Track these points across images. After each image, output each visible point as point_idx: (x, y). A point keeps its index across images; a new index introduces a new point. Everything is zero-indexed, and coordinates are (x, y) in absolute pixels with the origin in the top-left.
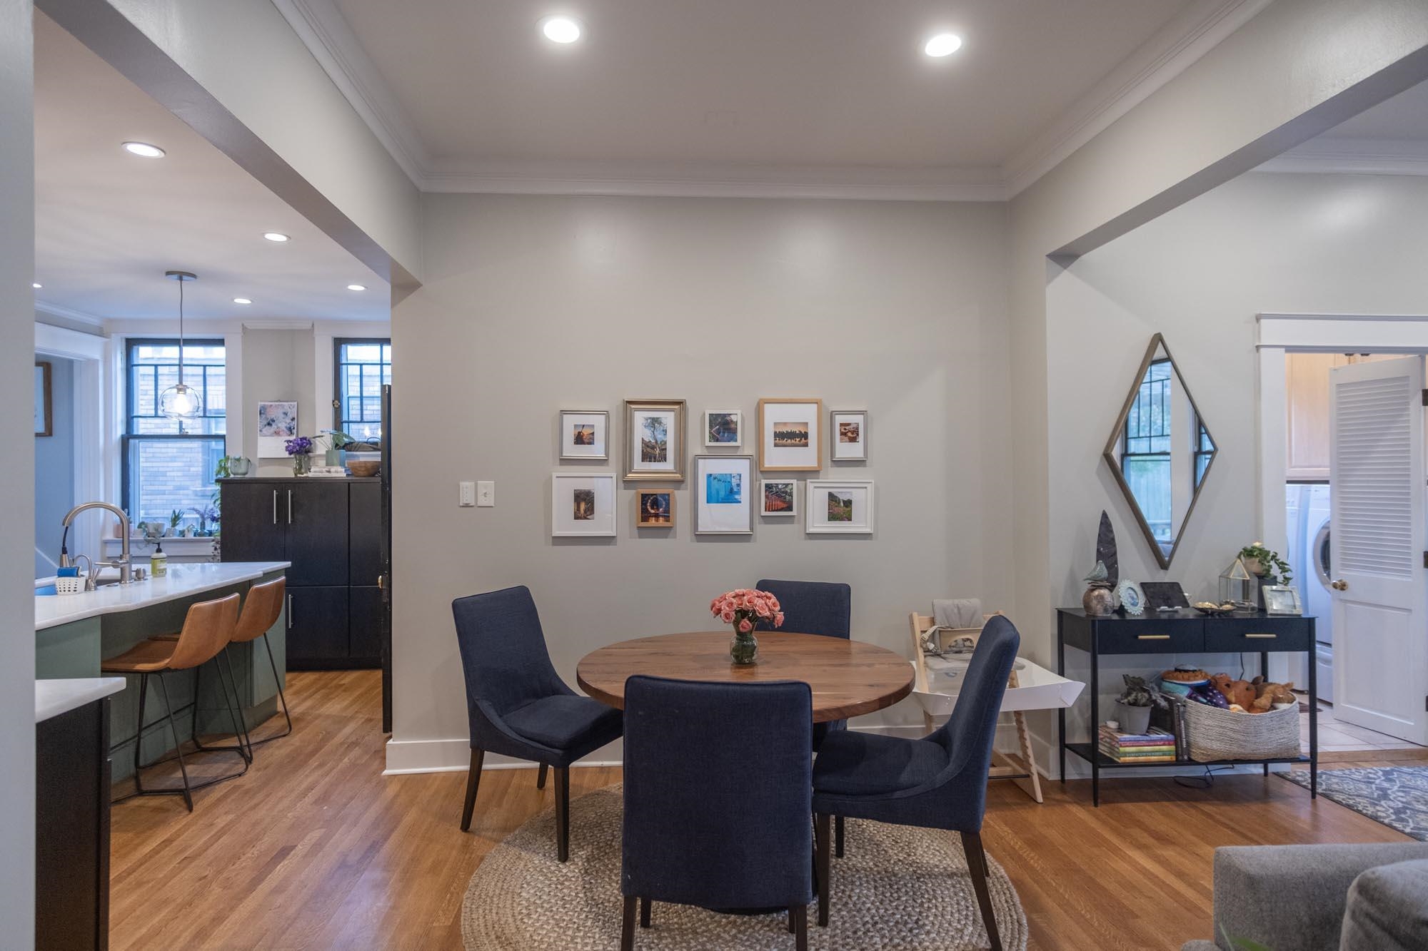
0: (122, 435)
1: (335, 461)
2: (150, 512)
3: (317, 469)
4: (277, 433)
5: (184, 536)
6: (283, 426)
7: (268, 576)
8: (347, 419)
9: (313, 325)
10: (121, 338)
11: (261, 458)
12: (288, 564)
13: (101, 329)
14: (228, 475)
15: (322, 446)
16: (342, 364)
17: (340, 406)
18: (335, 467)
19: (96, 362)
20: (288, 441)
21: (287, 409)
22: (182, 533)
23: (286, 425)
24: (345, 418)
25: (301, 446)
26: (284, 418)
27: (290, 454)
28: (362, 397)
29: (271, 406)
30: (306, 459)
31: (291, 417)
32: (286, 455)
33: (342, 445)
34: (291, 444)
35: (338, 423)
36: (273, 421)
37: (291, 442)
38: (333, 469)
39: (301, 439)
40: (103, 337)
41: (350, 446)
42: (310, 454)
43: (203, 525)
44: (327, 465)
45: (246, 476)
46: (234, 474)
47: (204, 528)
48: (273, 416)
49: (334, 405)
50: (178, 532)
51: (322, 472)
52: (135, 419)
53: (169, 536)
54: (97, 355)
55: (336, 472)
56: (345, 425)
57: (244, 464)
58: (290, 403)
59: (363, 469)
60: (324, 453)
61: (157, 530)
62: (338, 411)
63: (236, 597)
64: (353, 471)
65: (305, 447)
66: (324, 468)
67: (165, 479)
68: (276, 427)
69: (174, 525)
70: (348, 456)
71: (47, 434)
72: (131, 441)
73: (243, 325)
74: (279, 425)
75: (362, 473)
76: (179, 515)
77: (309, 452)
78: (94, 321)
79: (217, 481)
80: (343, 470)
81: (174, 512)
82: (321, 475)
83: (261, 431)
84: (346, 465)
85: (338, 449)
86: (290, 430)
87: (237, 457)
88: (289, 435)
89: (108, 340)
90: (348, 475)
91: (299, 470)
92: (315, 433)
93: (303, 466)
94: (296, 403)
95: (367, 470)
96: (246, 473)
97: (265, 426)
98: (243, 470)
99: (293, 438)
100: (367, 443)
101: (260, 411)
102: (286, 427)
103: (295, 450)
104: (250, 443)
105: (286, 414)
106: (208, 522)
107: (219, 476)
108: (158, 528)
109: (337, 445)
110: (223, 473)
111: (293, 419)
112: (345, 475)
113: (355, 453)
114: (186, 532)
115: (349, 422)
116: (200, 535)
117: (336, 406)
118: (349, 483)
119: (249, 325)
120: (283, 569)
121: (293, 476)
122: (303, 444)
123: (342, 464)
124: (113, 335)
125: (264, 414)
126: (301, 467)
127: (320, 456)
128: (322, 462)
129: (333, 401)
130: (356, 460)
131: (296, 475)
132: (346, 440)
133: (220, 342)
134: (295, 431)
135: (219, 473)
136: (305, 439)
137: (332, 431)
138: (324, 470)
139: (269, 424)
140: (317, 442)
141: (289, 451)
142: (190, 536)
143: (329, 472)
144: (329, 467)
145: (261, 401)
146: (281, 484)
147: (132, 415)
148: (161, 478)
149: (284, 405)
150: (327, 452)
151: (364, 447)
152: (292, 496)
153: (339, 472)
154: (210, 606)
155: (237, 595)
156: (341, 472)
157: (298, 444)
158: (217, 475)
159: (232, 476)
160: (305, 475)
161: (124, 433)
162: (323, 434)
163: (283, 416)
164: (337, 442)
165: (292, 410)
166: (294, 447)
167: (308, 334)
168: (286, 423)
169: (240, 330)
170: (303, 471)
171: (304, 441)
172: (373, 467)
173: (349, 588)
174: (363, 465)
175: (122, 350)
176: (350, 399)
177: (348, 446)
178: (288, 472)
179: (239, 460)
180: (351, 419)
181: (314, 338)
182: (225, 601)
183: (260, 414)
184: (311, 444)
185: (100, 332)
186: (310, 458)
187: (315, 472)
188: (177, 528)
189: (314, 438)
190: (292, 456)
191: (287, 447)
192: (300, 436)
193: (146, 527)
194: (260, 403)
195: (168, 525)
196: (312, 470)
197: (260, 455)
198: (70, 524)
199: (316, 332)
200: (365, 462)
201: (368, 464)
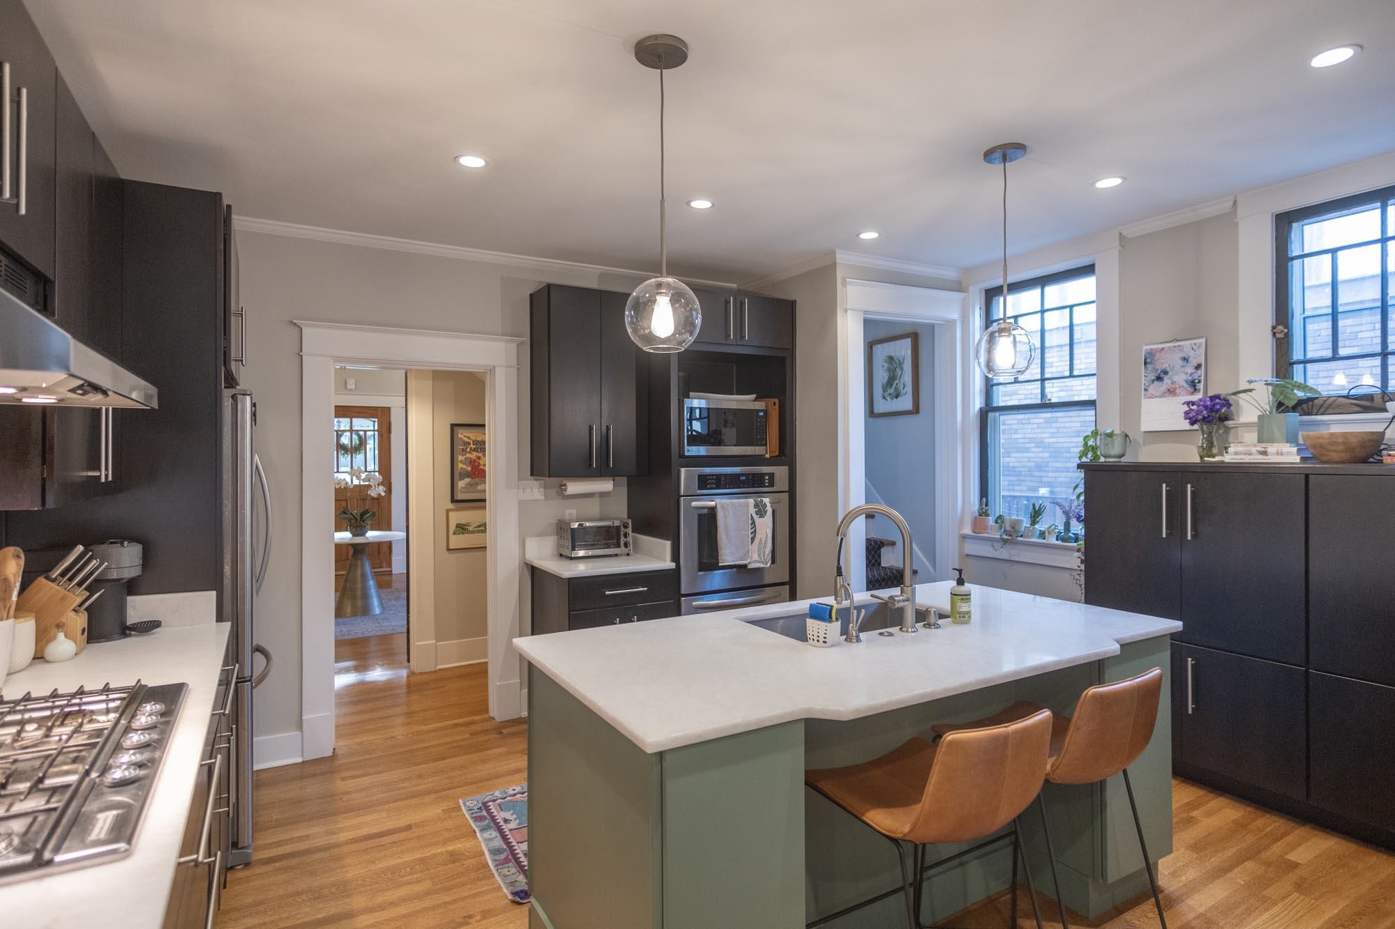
0: (981, 408)
1: (1277, 434)
2: (1057, 489)
3: (1241, 449)
4: (1171, 392)
5: (1044, 539)
6: (1181, 379)
7: (1133, 650)
8: (1302, 358)
9: (1235, 202)
10: (980, 290)
11: (1146, 432)
12: (1177, 625)
13: (959, 283)
14: (1096, 457)
15: (1251, 408)
16: (1292, 259)
17: (1287, 335)
18: (1275, 445)
19: (954, 322)
20: (1188, 403)
21: (1188, 351)
22: (1042, 535)
23: (1185, 377)
24: (1297, 354)
25: (1211, 409)
26: (1183, 366)
27: (1192, 423)
28: (1335, 315)
29: (1163, 349)
30: (1221, 431)
31: (1194, 362)
32: (1186, 425)
33: (1291, 403)
34: (1194, 407)
35: (1284, 363)
36: (1166, 373)
37: (1193, 404)
38: (1272, 449)
39: (1212, 398)
40: (963, 292)
41: (1309, 406)
42: (1229, 423)
43: (1067, 526)
44: (1260, 441)
45: (1123, 460)
46: (1105, 457)
47: (1069, 531)
48: (1165, 366)
49: (1274, 334)
50: (1038, 533)
51: (1250, 454)
52: (994, 388)
53: (1029, 537)
54: (955, 315)
55: (1279, 453)
56: (1298, 369)
57: (1118, 442)
58: (1193, 342)
59: (1340, 448)
60: (1255, 419)
61: (1013, 528)
62: (1283, 345)
63: (1041, 722)
64: (1316, 451)
65: (1218, 411)
66: (1255, 446)
67: (1068, 455)
68: (1169, 382)
69: (1034, 523)
70: (1302, 424)
71: (914, 411)
72: (990, 415)
73: (1120, 234)
74: (1176, 378)
75: (1335, 456)
76: (1040, 509)
77: (1227, 419)
78: (951, 274)
79: (1080, 466)
80: (1295, 449)
81: (1034, 506)
82: (1247, 459)
83: (1146, 390)
84: (1301, 441)
85: (1283, 411)
86: (1193, 385)
87: (1109, 431)
88: (1192, 393)
89: (966, 294)
90: (1304, 459)
91: (1207, 450)
92: (1237, 382)
93: (1215, 443)
94: (1203, 340)
95: (1348, 447)
96: (1121, 456)
97: (1153, 381)
98: (1116, 450)
99: (1196, 397)
100: (1347, 397)
101: (1145, 359)
102: (1186, 381)
103: (1200, 417)
104: (1130, 410)
105: (1185, 359)
106: (1074, 522)
107: (1084, 459)
108: (1015, 525)
109: (1280, 405)
110: (1090, 455)
111: (1198, 367)
112: (1297, 459)
113: (1319, 417)
114: (1047, 534)
115: (1305, 362)
116: (1064, 540)
117: (1278, 336)
118: (1307, 476)
119: (1129, 232)
120: (1167, 635)
121: (1198, 460)
122: (1214, 405)
123: (1291, 439)
124: (971, 288)
125: (1150, 363)
126: (1211, 445)
127: (1248, 425)
128: (1251, 437)
129: (1274, 328)
130: (1324, 431)
131: (1202, 457)
132: (1300, 394)
133: (1088, 270)
134: (1201, 386)
135: (1084, 454)
136: (1218, 397)
137: (1270, 379)
138: (1254, 450)
139: (1159, 379)
140: (1241, 402)
141: (1190, 419)
142: (1052, 540)
143: (1264, 453)
144: (1263, 445)
145: (1146, 345)
146: (1176, 474)
147: (992, 383)
148: (1065, 455)
149: (1183, 346)
150: (1260, 417)
151: (1339, 406)
152: (1193, 492)
153: (1286, 454)
154: (980, 740)
155: (1045, 714)
156: (1289, 453)
157: (1206, 407)
158: (1080, 458)
159: (1102, 459)
160: (1217, 459)
161: (983, 405)
162: (1251, 386)
163: (1181, 363)
164: (1281, 398)
165: (1195, 349)
166: (1198, 412)
167: (1228, 220)
168: (1186, 374)
169: (1117, 243)
170: (1215, 451)
171: (1217, 401)
172: (1362, 444)
173: (1307, 672)
174: (1341, 440)
175: (981, 305)
176: (1307, 320)
177: (1305, 406)
178: (1189, 454)
179: (1111, 435)
180: (1310, 355)
181: (1237, 224)
182: (1016, 732)
183: (1145, 363)
184: (1229, 405)
185: (958, 287)
186: (1228, 429)
187: (1236, 453)
188: (1037, 526)
189: (1235, 394)
190: (1196, 427)
191: (1186, 413)
192: (1211, 393)
193: (1003, 522)
194: (1145, 348)
195: (1026, 523)
196: (1230, 450)
197: (1144, 428)
198: (845, 535)
199: (1241, 212)
200: (1345, 435)
201: (1353, 440)
